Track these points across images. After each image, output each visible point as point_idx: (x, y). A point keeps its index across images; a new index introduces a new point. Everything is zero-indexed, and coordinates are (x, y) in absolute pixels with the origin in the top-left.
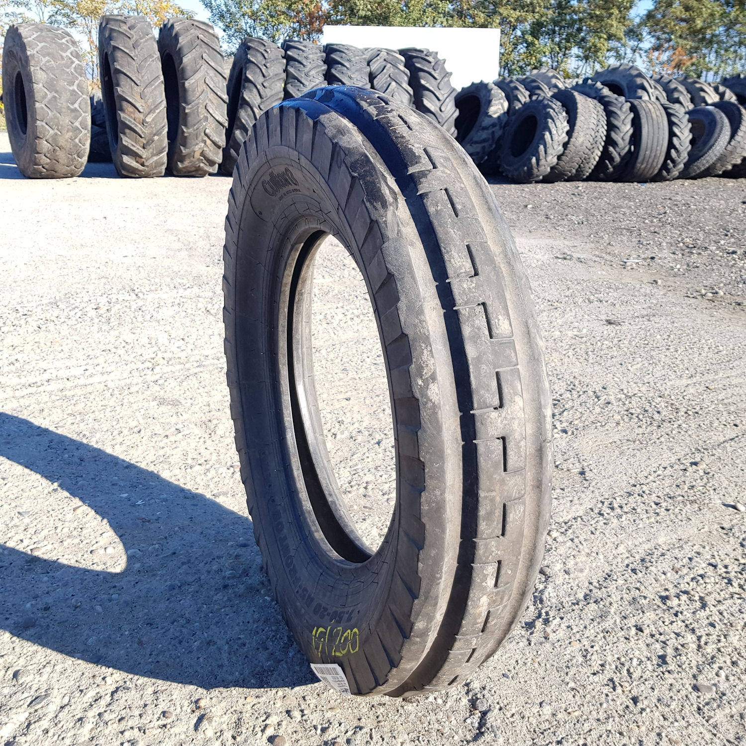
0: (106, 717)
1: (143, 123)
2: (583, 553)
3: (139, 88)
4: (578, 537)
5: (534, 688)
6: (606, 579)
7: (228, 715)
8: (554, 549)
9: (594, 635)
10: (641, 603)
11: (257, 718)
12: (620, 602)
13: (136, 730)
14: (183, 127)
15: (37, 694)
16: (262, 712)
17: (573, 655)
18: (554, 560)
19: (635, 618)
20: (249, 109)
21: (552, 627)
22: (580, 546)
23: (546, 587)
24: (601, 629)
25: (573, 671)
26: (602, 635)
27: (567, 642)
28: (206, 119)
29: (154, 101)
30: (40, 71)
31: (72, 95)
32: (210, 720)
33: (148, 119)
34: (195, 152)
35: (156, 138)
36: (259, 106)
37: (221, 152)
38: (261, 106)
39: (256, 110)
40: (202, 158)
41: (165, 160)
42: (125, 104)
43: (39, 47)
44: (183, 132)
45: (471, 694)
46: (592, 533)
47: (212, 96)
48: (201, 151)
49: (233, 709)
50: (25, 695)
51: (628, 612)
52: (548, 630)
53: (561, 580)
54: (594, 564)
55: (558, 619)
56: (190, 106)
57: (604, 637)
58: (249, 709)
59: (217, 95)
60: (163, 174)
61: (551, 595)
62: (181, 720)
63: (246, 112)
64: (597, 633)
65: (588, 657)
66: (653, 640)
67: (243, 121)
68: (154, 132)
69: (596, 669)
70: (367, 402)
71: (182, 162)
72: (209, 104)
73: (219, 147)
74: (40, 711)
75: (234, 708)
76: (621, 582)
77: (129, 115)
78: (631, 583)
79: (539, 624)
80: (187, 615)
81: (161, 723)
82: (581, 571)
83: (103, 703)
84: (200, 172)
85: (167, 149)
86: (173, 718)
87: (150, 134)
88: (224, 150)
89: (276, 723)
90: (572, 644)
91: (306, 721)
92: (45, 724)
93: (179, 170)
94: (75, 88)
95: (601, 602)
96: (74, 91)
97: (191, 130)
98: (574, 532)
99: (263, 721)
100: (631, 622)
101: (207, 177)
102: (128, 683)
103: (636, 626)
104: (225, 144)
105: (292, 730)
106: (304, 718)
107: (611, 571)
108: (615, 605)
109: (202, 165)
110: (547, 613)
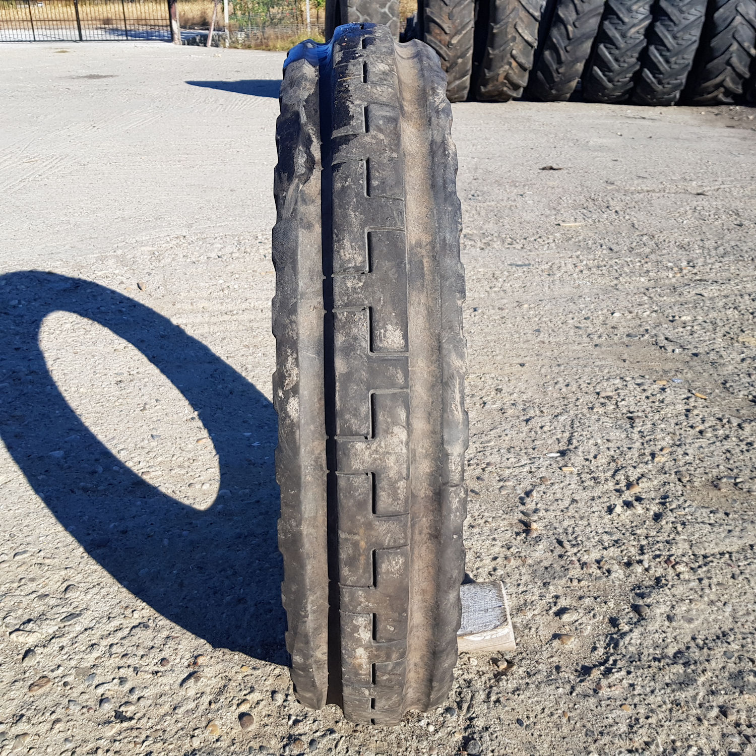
0: (114, 649)
1: (448, 45)
2: (706, 599)
3: (448, 8)
4: (710, 578)
5: (546, 746)
6: (718, 638)
7: (217, 679)
8: (669, 586)
9: (659, 704)
10: (745, 679)
11: (241, 690)
12: (717, 672)
13: (131, 669)
14: (489, 48)
15: (73, 612)
16: (250, 685)
17: (617, 720)
18: (661, 600)
19: (726, 697)
20: (562, 27)
21: (610, 680)
22: (707, 591)
23: (631, 631)
24: (672, 698)
25: (606, 739)
26: (669, 706)
27: (619, 703)
28: (514, 39)
29: (462, 22)
31: (383, 17)
32: (197, 679)
33: (454, 41)
34: (498, 75)
35: (460, 61)
36: (574, 23)
37: (527, 75)
38: (577, 24)
39: (570, 28)
40: (506, 81)
41: (468, 83)
42: (432, 25)
44: (489, 54)
45: (469, 730)
46: (733, 577)
47: (523, 13)
48: (505, 74)
49: (225, 674)
50: (65, 609)
51: (721, 687)
52: (604, 682)
53: (657, 626)
54: (713, 617)
55: (623, 673)
56: (498, 26)
57: (671, 710)
58: (240, 678)
59: (528, 12)
60: (465, 99)
61: (632, 641)
62: (174, 671)
63: (559, 29)
64: (665, 703)
65: (635, 729)
66: (735, 731)
67: (554, 40)
68: (459, 54)
69: (636, 745)
70: (543, 371)
71: (485, 86)
72: (519, 23)
73: (525, 69)
74: (66, 628)
75: (227, 674)
76: (735, 646)
77: (435, 38)
78: (748, 652)
79: (596, 674)
80: (237, 567)
81: (156, 669)
82: (690, 621)
83: (120, 634)
84: (503, 97)
85: (470, 73)
86: (168, 667)
87: (454, 56)
88: (530, 72)
89: (256, 701)
90: (623, 707)
91: (285, 707)
92: (65, 641)
93: (481, 94)
94: (386, 10)
95: (692, 667)
96: (385, 13)
97: (497, 52)
98: (708, 571)
99: (245, 695)
100: (720, 700)
101: (511, 102)
102: (151, 621)
103: (720, 707)
104: (531, 66)
105: (267, 713)
106: (285, 704)
107: (731, 630)
108: (709, 674)
109: (505, 89)
110: (615, 661)
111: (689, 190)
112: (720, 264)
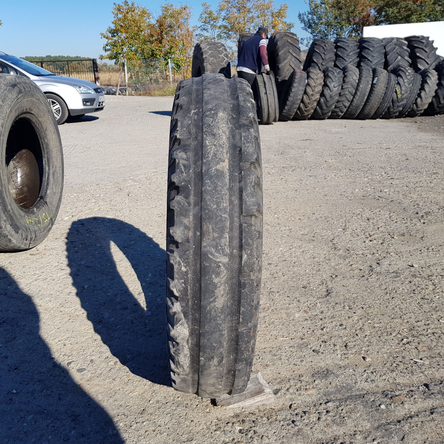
30: (209, 65)
43: (209, 53)
111: (383, 147)
112: (399, 173)
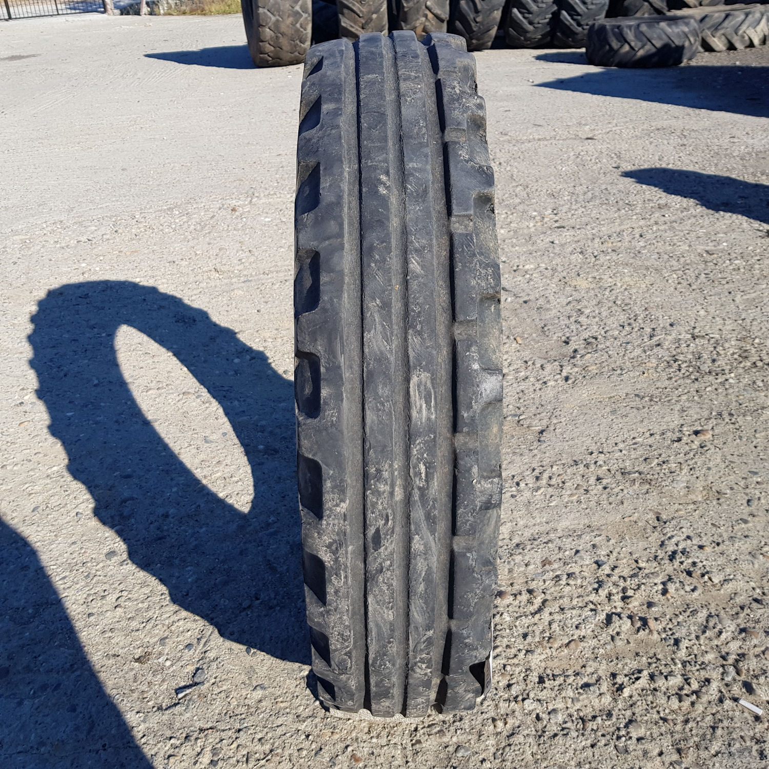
111: (580, 135)
112: (583, 210)
